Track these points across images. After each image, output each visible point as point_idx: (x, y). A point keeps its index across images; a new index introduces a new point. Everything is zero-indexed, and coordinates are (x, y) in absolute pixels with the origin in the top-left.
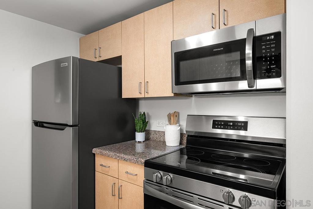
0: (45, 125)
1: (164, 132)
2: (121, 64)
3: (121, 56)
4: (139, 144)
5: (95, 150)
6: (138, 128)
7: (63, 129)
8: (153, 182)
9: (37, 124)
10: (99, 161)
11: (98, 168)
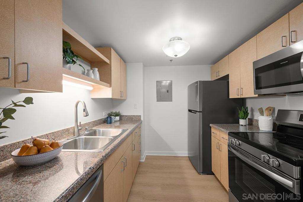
0: (192, 111)
1: (258, 120)
2: (229, 80)
3: (228, 75)
4: (242, 127)
5: (211, 125)
6: (240, 116)
7: (196, 113)
8: (233, 145)
9: (190, 111)
10: (213, 130)
11: (212, 134)
